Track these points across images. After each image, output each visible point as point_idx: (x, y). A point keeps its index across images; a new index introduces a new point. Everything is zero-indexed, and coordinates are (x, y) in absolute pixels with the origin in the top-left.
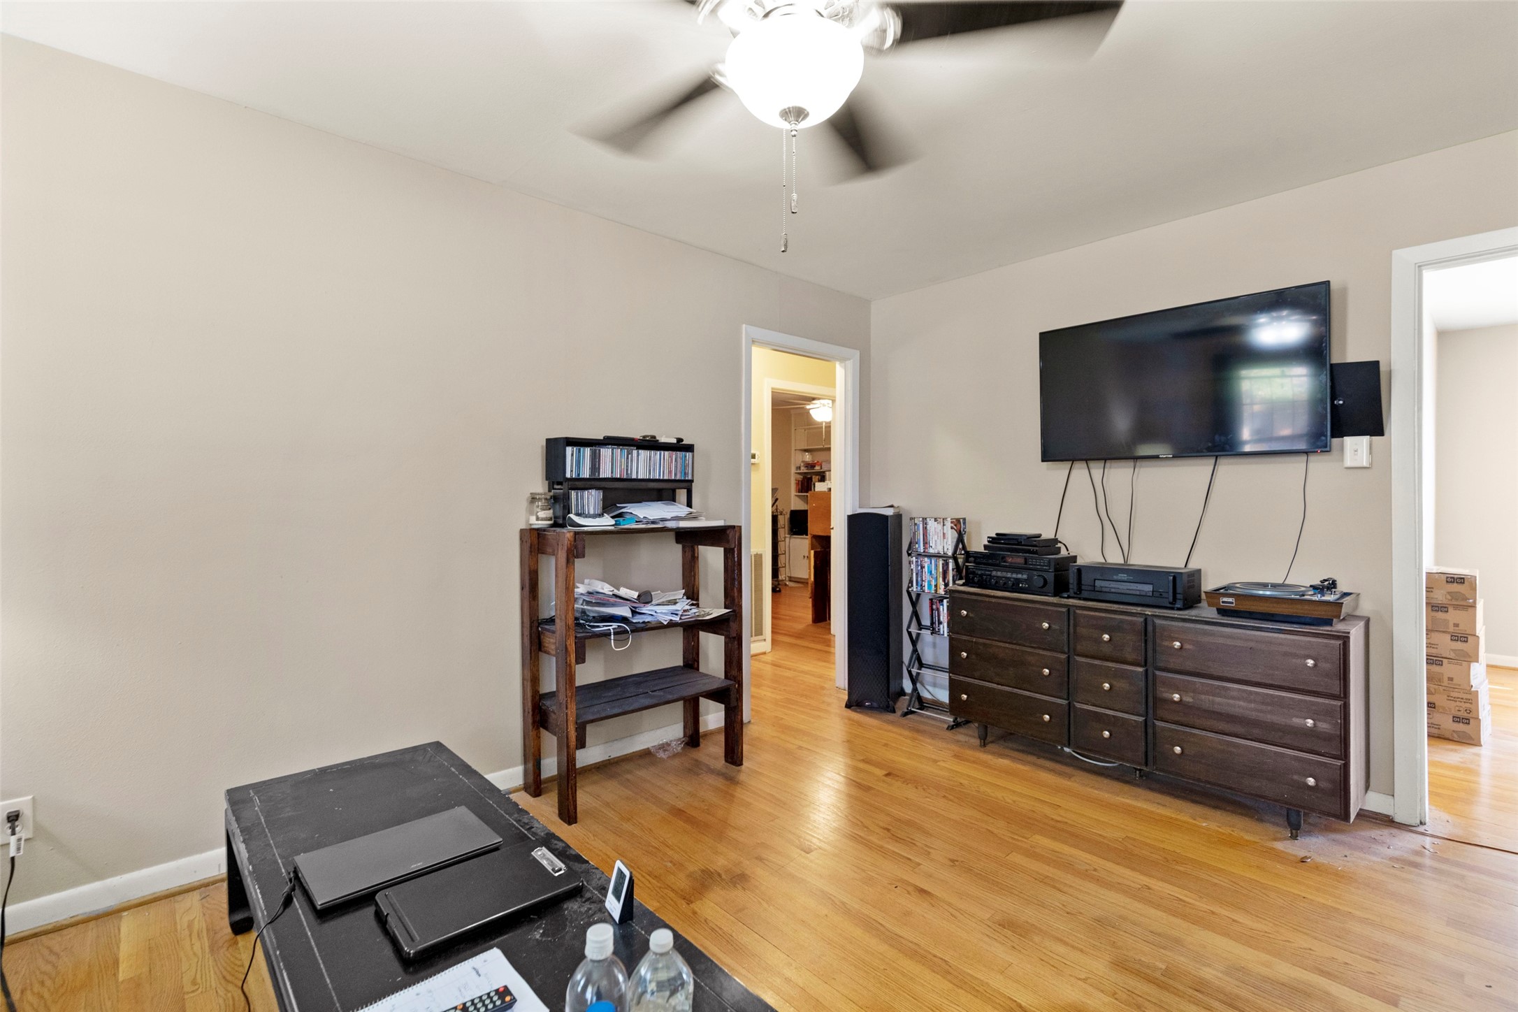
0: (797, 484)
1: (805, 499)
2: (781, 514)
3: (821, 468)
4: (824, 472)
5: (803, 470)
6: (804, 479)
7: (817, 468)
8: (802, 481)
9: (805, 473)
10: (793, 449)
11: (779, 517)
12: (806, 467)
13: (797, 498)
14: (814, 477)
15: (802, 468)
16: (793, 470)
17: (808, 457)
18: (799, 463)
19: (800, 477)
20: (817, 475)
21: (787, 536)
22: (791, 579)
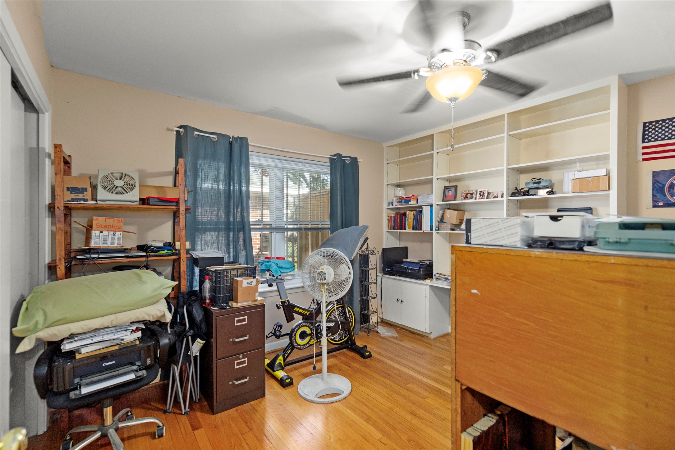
0: (390, 221)
1: (399, 238)
2: (372, 254)
3: (418, 203)
4: (420, 207)
5: (396, 205)
6: (397, 214)
7: (413, 202)
8: (394, 217)
9: (397, 209)
10: (385, 183)
11: (370, 256)
12: (399, 202)
13: (389, 235)
14: (408, 212)
15: (395, 203)
16: (385, 206)
17: (401, 193)
18: (391, 198)
19: (393, 214)
20: (411, 211)
21: (378, 274)
22: (385, 323)
